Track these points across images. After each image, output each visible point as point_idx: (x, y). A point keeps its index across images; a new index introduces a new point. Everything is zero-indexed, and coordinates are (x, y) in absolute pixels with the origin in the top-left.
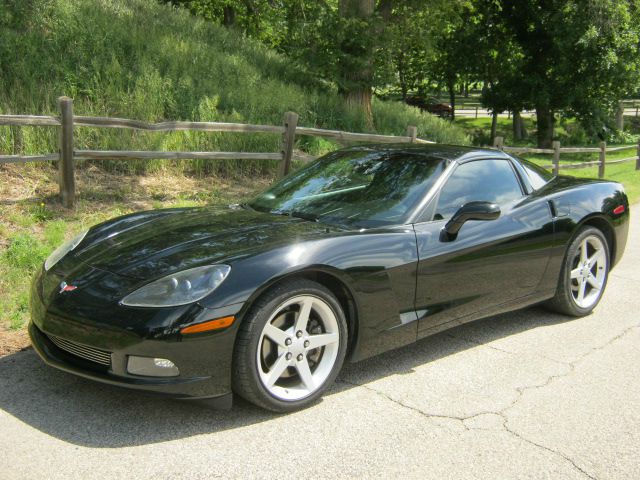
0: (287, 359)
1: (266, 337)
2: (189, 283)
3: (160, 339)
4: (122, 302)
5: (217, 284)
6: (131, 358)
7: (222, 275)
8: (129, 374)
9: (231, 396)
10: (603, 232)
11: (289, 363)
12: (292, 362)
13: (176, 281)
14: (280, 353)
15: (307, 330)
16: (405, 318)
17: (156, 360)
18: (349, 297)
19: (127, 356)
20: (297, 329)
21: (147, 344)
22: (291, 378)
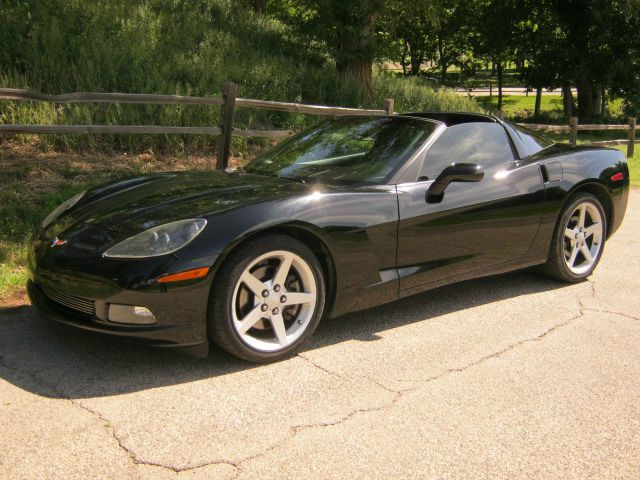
0: (263, 310)
1: (243, 285)
2: (167, 236)
3: (138, 289)
4: (105, 254)
5: (194, 236)
6: (111, 306)
7: (198, 228)
8: (109, 321)
9: (207, 344)
10: (600, 200)
11: (263, 315)
12: (268, 314)
13: (156, 234)
14: (256, 303)
15: (285, 285)
16: (387, 276)
17: (136, 308)
18: (327, 253)
19: (108, 304)
20: (276, 282)
21: (126, 293)
22: (265, 331)
